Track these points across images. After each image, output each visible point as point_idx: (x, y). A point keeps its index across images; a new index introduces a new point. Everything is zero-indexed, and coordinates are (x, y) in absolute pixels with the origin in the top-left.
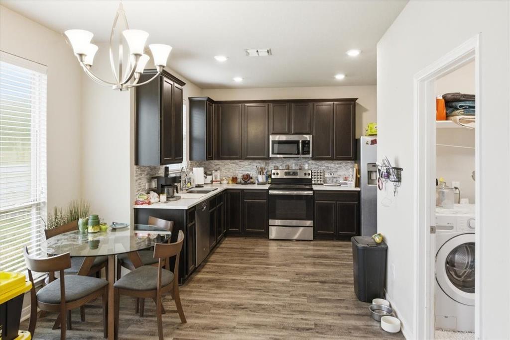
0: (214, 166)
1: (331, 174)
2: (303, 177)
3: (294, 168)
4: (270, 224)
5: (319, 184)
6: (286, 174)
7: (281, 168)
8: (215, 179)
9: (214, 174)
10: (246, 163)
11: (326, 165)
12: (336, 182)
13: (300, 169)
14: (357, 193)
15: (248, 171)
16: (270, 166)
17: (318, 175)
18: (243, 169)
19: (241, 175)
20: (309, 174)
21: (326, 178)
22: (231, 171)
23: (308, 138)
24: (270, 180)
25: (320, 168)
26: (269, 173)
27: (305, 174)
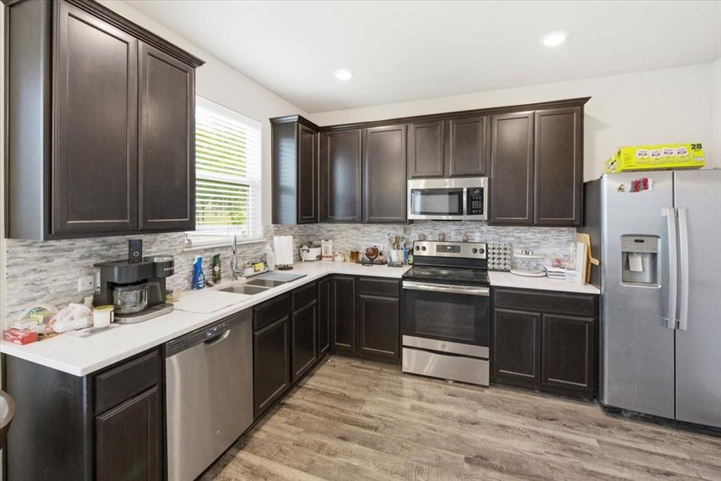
0: (325, 232)
1: (527, 253)
2: (472, 255)
3: (453, 239)
4: (404, 344)
5: (502, 271)
6: (439, 249)
7: (430, 238)
8: (326, 253)
9: (323, 246)
10: (373, 228)
11: (517, 235)
12: (536, 268)
13: (465, 241)
14: (591, 298)
15: (376, 241)
16: (412, 234)
17: (499, 254)
18: (367, 238)
19: (366, 247)
20: (482, 251)
21: (516, 258)
22: (350, 241)
23: (483, 182)
24: (411, 259)
25: (503, 239)
26: (410, 246)
27: (475, 251)
